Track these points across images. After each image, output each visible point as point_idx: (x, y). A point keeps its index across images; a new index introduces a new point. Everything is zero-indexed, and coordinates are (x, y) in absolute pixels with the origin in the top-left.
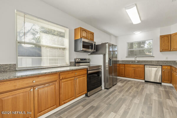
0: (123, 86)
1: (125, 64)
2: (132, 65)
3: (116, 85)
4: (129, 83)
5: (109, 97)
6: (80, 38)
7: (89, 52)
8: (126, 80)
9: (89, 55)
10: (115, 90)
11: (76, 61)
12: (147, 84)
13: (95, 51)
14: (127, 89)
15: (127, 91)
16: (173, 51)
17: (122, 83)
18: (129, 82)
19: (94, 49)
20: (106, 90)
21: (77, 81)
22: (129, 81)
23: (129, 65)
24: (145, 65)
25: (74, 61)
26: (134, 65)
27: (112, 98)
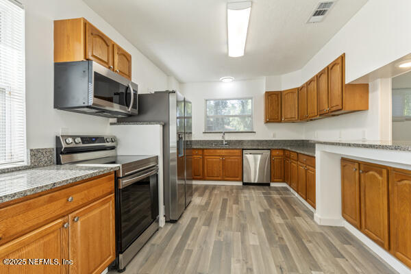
0: (207, 204)
1: (203, 150)
2: (219, 151)
3: (191, 205)
4: (216, 195)
5: (186, 248)
6: (81, 58)
7: (112, 114)
8: (206, 187)
9: (111, 124)
10: (194, 220)
11: (64, 145)
12: (249, 189)
13: (136, 111)
14: (219, 210)
15: (222, 215)
16: (285, 122)
17: (201, 195)
18: (216, 192)
19: (134, 107)
20: (170, 226)
21: (74, 231)
22: (214, 187)
23: (212, 151)
24: (243, 149)
25: (51, 145)
26: (224, 151)
27: (196, 250)
